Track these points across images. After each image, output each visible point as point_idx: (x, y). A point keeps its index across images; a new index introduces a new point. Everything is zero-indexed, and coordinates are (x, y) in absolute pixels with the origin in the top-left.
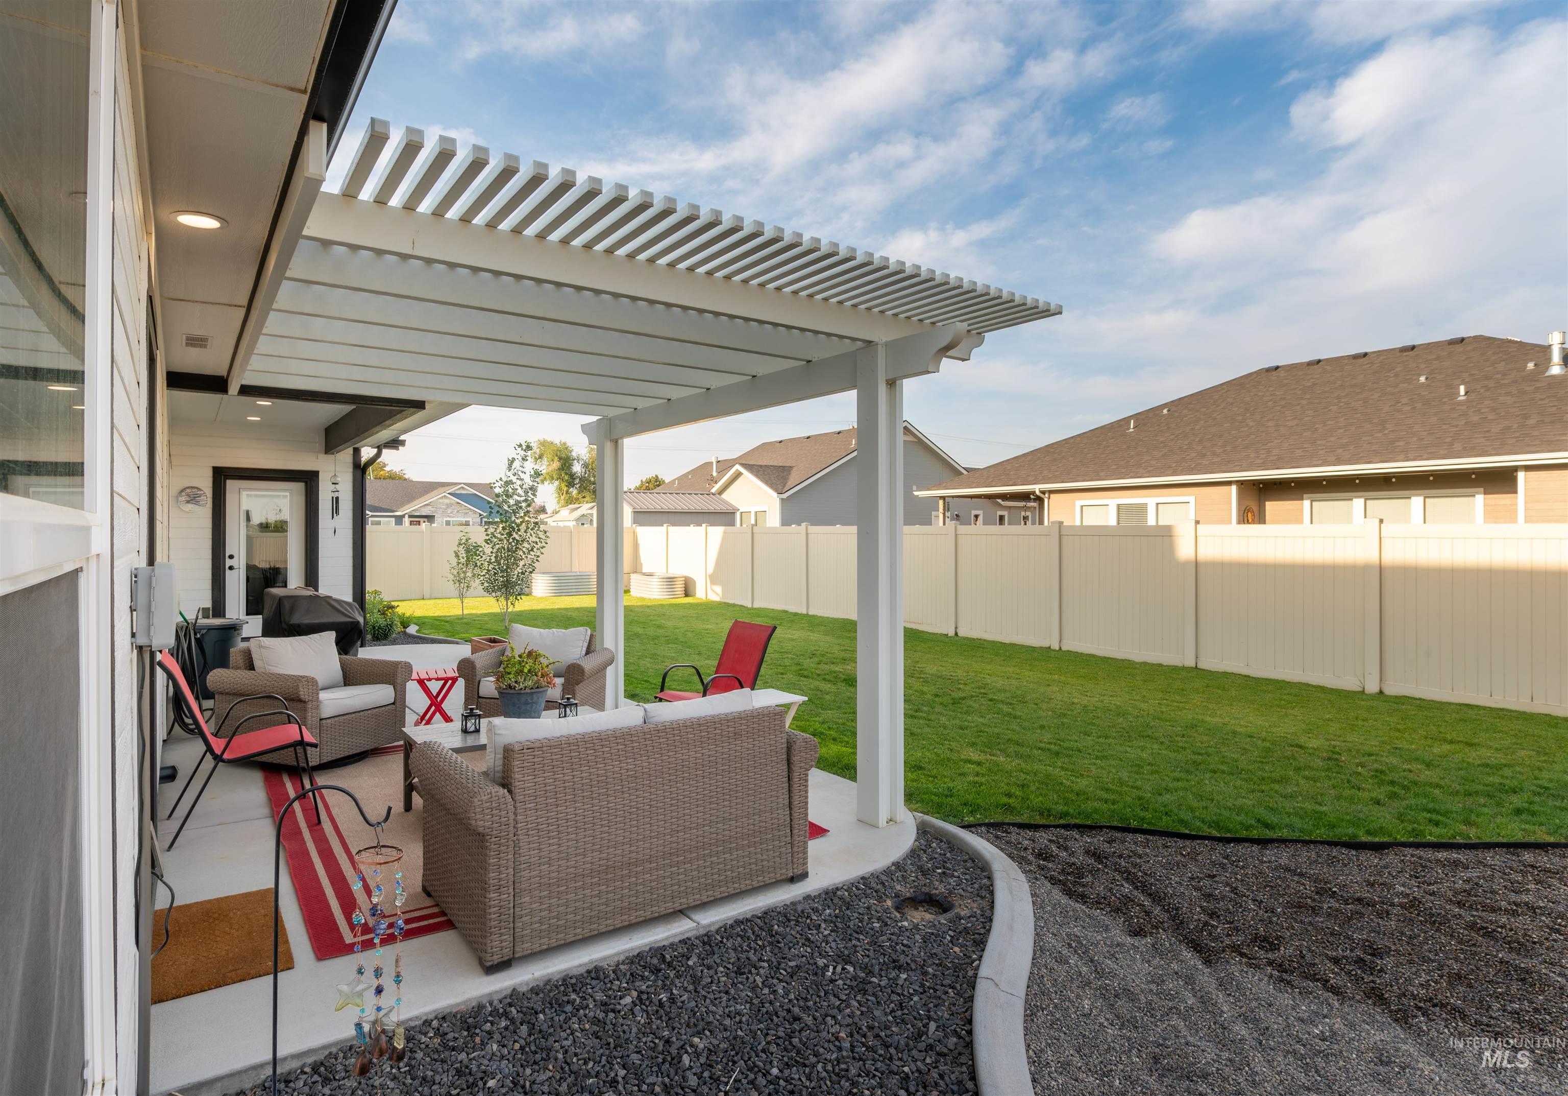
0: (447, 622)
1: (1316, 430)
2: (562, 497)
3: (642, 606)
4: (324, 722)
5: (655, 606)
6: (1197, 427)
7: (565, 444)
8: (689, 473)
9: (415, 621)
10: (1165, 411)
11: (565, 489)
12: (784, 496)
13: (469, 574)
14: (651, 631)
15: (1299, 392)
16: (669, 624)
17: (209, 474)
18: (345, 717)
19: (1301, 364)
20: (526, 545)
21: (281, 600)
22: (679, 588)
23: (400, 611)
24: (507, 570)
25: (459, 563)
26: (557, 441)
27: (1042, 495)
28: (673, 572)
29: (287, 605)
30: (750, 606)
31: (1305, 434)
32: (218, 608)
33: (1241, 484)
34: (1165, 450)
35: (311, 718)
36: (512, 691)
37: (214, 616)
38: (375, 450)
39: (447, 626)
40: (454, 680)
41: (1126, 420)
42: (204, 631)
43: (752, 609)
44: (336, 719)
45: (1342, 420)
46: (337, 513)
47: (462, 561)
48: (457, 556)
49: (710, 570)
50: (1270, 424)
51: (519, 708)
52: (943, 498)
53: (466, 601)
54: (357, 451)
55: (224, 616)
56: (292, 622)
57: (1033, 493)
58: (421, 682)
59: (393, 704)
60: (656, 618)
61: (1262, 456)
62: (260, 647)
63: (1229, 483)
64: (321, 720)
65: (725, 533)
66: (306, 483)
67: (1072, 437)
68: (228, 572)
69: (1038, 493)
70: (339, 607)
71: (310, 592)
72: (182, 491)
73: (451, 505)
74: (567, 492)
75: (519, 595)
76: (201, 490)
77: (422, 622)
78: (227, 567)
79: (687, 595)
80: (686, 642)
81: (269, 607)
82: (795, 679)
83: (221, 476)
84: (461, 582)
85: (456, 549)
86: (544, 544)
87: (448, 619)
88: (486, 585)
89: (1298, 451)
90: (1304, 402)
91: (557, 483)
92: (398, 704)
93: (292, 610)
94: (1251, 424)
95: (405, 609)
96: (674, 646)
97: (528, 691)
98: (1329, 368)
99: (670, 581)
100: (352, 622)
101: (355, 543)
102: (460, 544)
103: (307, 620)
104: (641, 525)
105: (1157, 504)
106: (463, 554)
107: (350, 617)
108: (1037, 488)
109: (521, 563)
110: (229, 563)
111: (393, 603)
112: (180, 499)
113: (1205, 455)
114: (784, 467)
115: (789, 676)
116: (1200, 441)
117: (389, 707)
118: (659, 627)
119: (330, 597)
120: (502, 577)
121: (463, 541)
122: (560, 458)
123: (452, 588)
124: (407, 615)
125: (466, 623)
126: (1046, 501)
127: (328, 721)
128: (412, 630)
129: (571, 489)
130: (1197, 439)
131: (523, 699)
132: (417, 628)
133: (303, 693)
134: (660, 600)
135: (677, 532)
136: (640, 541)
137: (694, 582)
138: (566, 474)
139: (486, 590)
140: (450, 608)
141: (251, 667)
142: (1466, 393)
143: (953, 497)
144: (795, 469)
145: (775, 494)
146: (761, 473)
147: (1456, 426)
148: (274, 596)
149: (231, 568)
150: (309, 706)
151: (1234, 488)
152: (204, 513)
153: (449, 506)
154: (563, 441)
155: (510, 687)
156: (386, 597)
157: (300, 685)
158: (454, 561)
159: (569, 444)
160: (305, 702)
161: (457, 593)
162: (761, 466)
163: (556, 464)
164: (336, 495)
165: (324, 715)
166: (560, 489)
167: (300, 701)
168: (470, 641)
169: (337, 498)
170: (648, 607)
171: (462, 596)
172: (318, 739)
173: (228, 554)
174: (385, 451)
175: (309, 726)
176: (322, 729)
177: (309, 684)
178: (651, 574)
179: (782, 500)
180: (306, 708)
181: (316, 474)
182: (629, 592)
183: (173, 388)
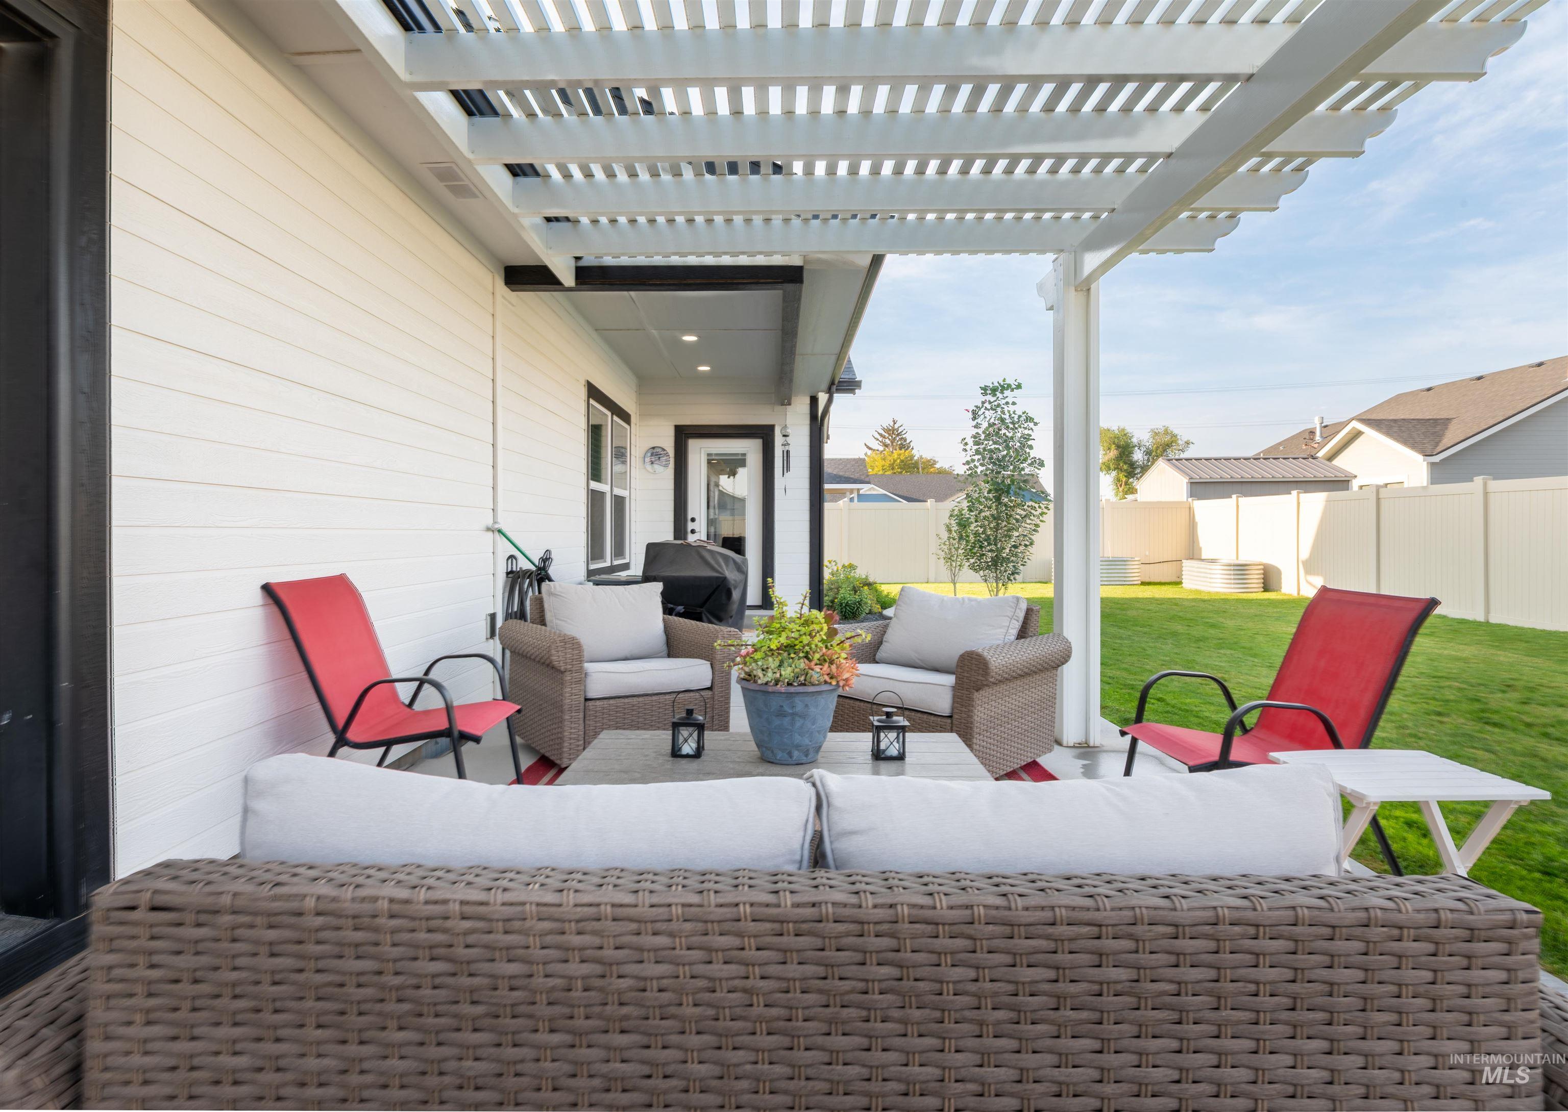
2: (1121, 489)
3: (1194, 600)
4: (590, 703)
5: (1215, 600)
7: (1123, 430)
8: (1280, 444)
11: (1124, 479)
12: (1436, 459)
14: (1198, 631)
16: (1230, 623)
17: (671, 433)
18: (626, 700)
22: (1255, 579)
25: (951, 539)
26: (1115, 428)
28: (1243, 559)
35: (571, 699)
46: (788, 469)
47: (954, 536)
48: (950, 531)
49: (1305, 554)
53: (957, 585)
54: (814, 401)
59: (710, 689)
60: (1211, 615)
64: (586, 700)
65: (1328, 501)
66: (764, 440)
68: (689, 535)
72: (648, 451)
74: (1126, 484)
75: (1013, 574)
76: (664, 451)
78: (689, 530)
79: (1266, 589)
80: (1251, 649)
82: (1471, 727)
83: (683, 434)
84: (952, 562)
85: (947, 521)
91: (1114, 473)
92: (717, 690)
96: (1228, 652)
99: (1240, 570)
100: (717, 578)
101: (812, 506)
102: (951, 516)
104: (1199, 499)
106: (955, 528)
107: (717, 571)
109: (1015, 535)
110: (690, 526)
112: (646, 459)
114: (1436, 420)
115: (1455, 721)
117: (701, 693)
118: (1213, 626)
120: (991, 551)
121: (956, 512)
122: (1118, 447)
127: (598, 703)
129: (1131, 480)
133: (557, 658)
134: (1225, 594)
135: (1253, 505)
136: (1198, 518)
137: (1279, 572)
138: (1125, 463)
139: (976, 569)
141: (542, 620)
144: (1454, 421)
145: (1420, 457)
146: (1395, 429)
149: (693, 531)
150: (568, 677)
152: (667, 474)
154: (1122, 427)
158: (945, 535)
159: (1129, 430)
160: (560, 671)
161: (949, 575)
162: (1395, 421)
163: (1114, 453)
164: (787, 448)
165: (591, 695)
166: (1118, 480)
167: (551, 666)
169: (788, 452)
170: (1204, 601)
171: (953, 579)
172: (582, 727)
173: (689, 517)
174: (836, 396)
175: (566, 707)
176: (588, 713)
177: (567, 646)
178: (1213, 561)
179: (1433, 465)
180: (562, 683)
181: (771, 428)
182: (1180, 583)
183: (513, 287)
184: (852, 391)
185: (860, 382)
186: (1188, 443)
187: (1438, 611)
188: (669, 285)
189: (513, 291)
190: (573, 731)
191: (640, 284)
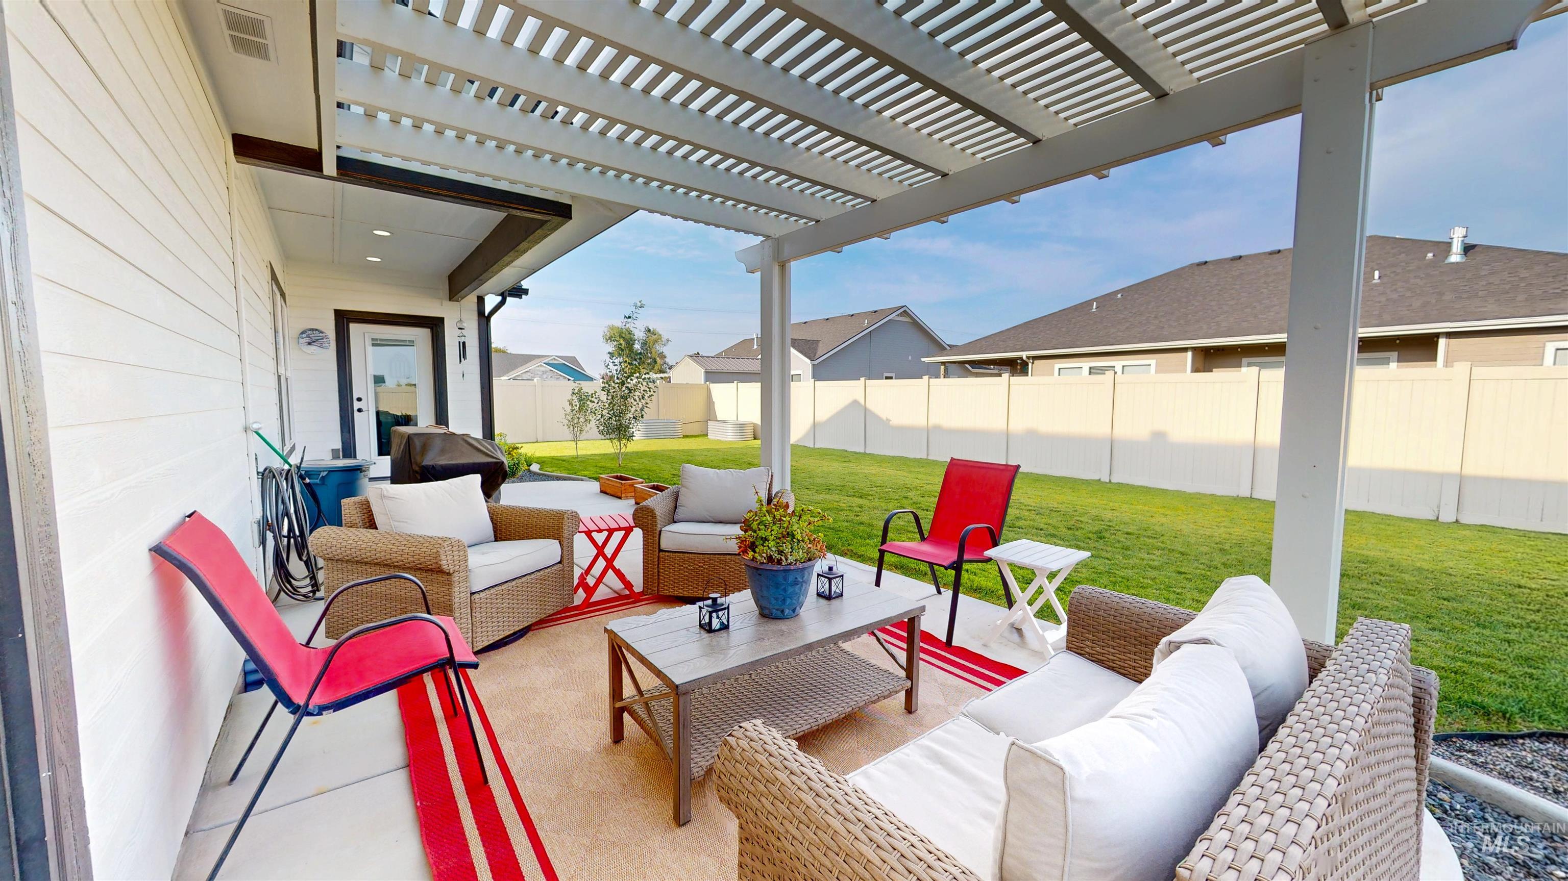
0: (564, 461)
1: (1255, 307)
4: (476, 596)
6: (1150, 307)
8: (732, 347)
9: (535, 460)
10: (1119, 296)
12: (816, 362)
13: (582, 420)
15: (1231, 280)
17: (332, 317)
18: (504, 587)
19: (1226, 259)
20: (637, 393)
21: (410, 438)
22: (749, 432)
23: (522, 451)
24: (620, 415)
25: (572, 410)
27: (1027, 360)
29: (418, 443)
30: (812, 446)
31: (1246, 310)
32: (349, 449)
33: (1194, 349)
34: (1127, 324)
35: (459, 596)
36: (776, 567)
37: (345, 457)
38: (499, 298)
39: (566, 465)
40: (628, 530)
41: (1089, 303)
42: (324, 474)
43: (814, 449)
44: (492, 591)
45: (1275, 299)
46: (465, 357)
47: (576, 408)
48: (571, 404)
50: (1213, 303)
51: (785, 590)
52: (943, 363)
53: (580, 444)
54: (481, 300)
55: (355, 457)
56: (424, 464)
57: (1021, 358)
58: (588, 533)
59: (560, 562)
61: (1213, 328)
62: (383, 497)
63: (1185, 350)
64: (472, 594)
66: (432, 329)
67: (1045, 316)
68: (356, 414)
69: (1024, 358)
70: (479, 446)
71: (441, 430)
72: (302, 333)
73: (546, 372)
75: (631, 437)
76: (322, 332)
77: (542, 462)
78: (355, 408)
79: (755, 438)
81: (396, 446)
83: (344, 319)
84: (576, 428)
85: (570, 398)
86: (652, 393)
87: (565, 458)
88: (601, 428)
89: (1243, 323)
90: (1237, 287)
92: (565, 562)
93: (425, 448)
94: (1197, 304)
95: (528, 450)
97: (799, 565)
98: (1250, 261)
100: (491, 462)
101: (482, 388)
102: (573, 393)
103: (443, 461)
104: (712, 383)
105: (1123, 366)
106: (576, 402)
107: (497, 459)
108: (1024, 355)
109: (633, 410)
110: (357, 405)
111: (517, 445)
112: (301, 340)
113: (1163, 328)
114: (814, 341)
116: (1156, 317)
117: (555, 568)
119: (468, 435)
120: (616, 421)
121: (576, 391)
123: (567, 433)
124: (529, 455)
125: (581, 462)
126: (1030, 365)
127: (482, 595)
128: (535, 468)
130: (1153, 316)
131: (791, 579)
132: (539, 466)
133: (446, 563)
136: (713, 395)
139: (601, 432)
140: (566, 450)
141: (371, 524)
142: (1380, 278)
143: (951, 362)
144: (821, 342)
145: (808, 361)
147: (1380, 302)
148: (401, 435)
149: (360, 410)
150: (456, 578)
151: (1189, 354)
152: (327, 355)
153: (544, 372)
155: (770, 559)
156: (510, 440)
157: (442, 552)
158: (569, 408)
160: (449, 574)
161: (571, 437)
164: (462, 340)
165: (477, 589)
167: (441, 571)
168: (597, 479)
169: (464, 343)
171: (576, 440)
172: (470, 621)
173: (355, 397)
174: (509, 299)
175: (456, 606)
176: (474, 605)
177: (454, 549)
178: (724, 422)
179: (813, 365)
180: (450, 584)
181: (441, 320)
182: (707, 435)
183: (241, 158)
184: (520, 297)
185: (527, 290)
186: (668, 340)
187: (1021, 470)
188: (446, 196)
189: (238, 162)
190: (463, 625)
191: (414, 189)
